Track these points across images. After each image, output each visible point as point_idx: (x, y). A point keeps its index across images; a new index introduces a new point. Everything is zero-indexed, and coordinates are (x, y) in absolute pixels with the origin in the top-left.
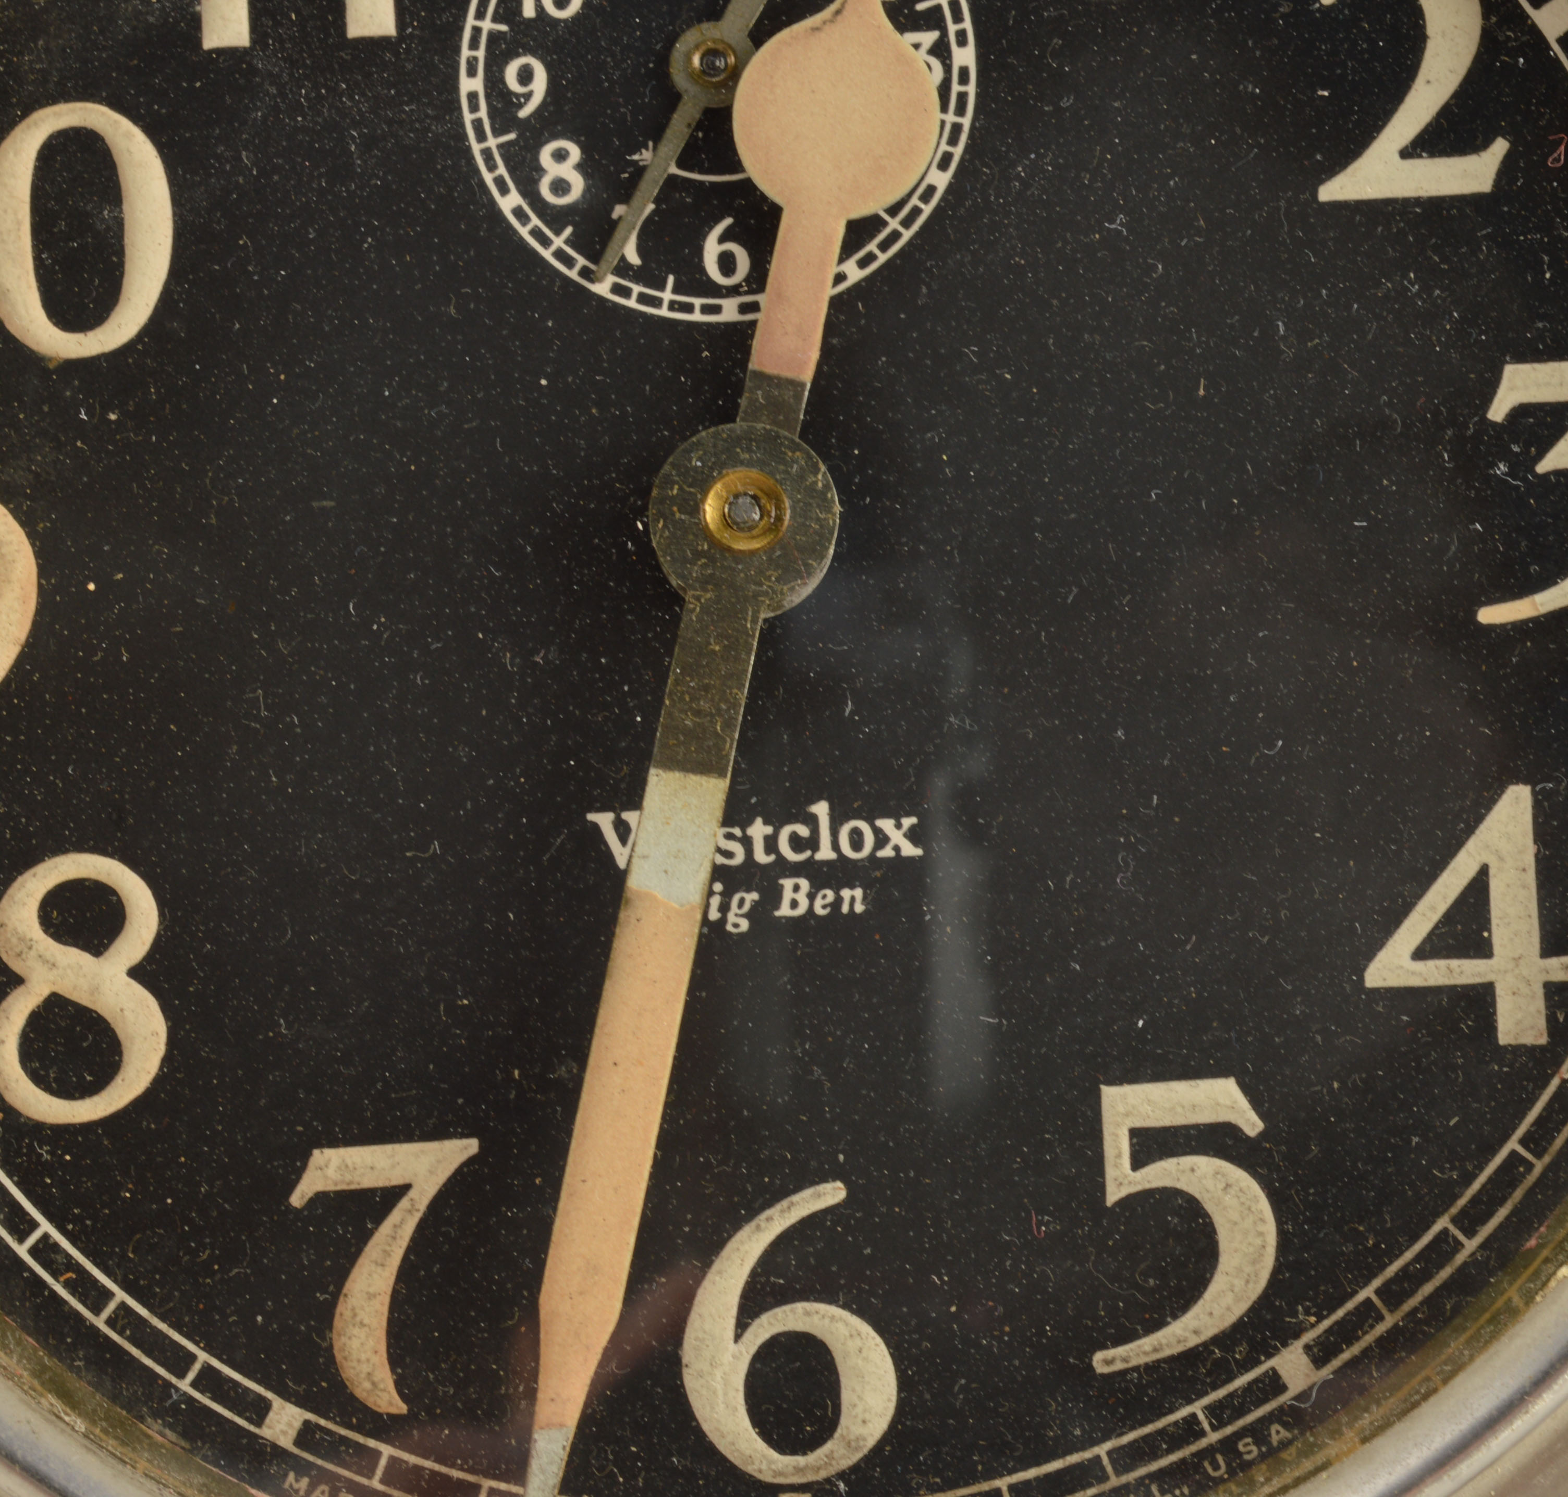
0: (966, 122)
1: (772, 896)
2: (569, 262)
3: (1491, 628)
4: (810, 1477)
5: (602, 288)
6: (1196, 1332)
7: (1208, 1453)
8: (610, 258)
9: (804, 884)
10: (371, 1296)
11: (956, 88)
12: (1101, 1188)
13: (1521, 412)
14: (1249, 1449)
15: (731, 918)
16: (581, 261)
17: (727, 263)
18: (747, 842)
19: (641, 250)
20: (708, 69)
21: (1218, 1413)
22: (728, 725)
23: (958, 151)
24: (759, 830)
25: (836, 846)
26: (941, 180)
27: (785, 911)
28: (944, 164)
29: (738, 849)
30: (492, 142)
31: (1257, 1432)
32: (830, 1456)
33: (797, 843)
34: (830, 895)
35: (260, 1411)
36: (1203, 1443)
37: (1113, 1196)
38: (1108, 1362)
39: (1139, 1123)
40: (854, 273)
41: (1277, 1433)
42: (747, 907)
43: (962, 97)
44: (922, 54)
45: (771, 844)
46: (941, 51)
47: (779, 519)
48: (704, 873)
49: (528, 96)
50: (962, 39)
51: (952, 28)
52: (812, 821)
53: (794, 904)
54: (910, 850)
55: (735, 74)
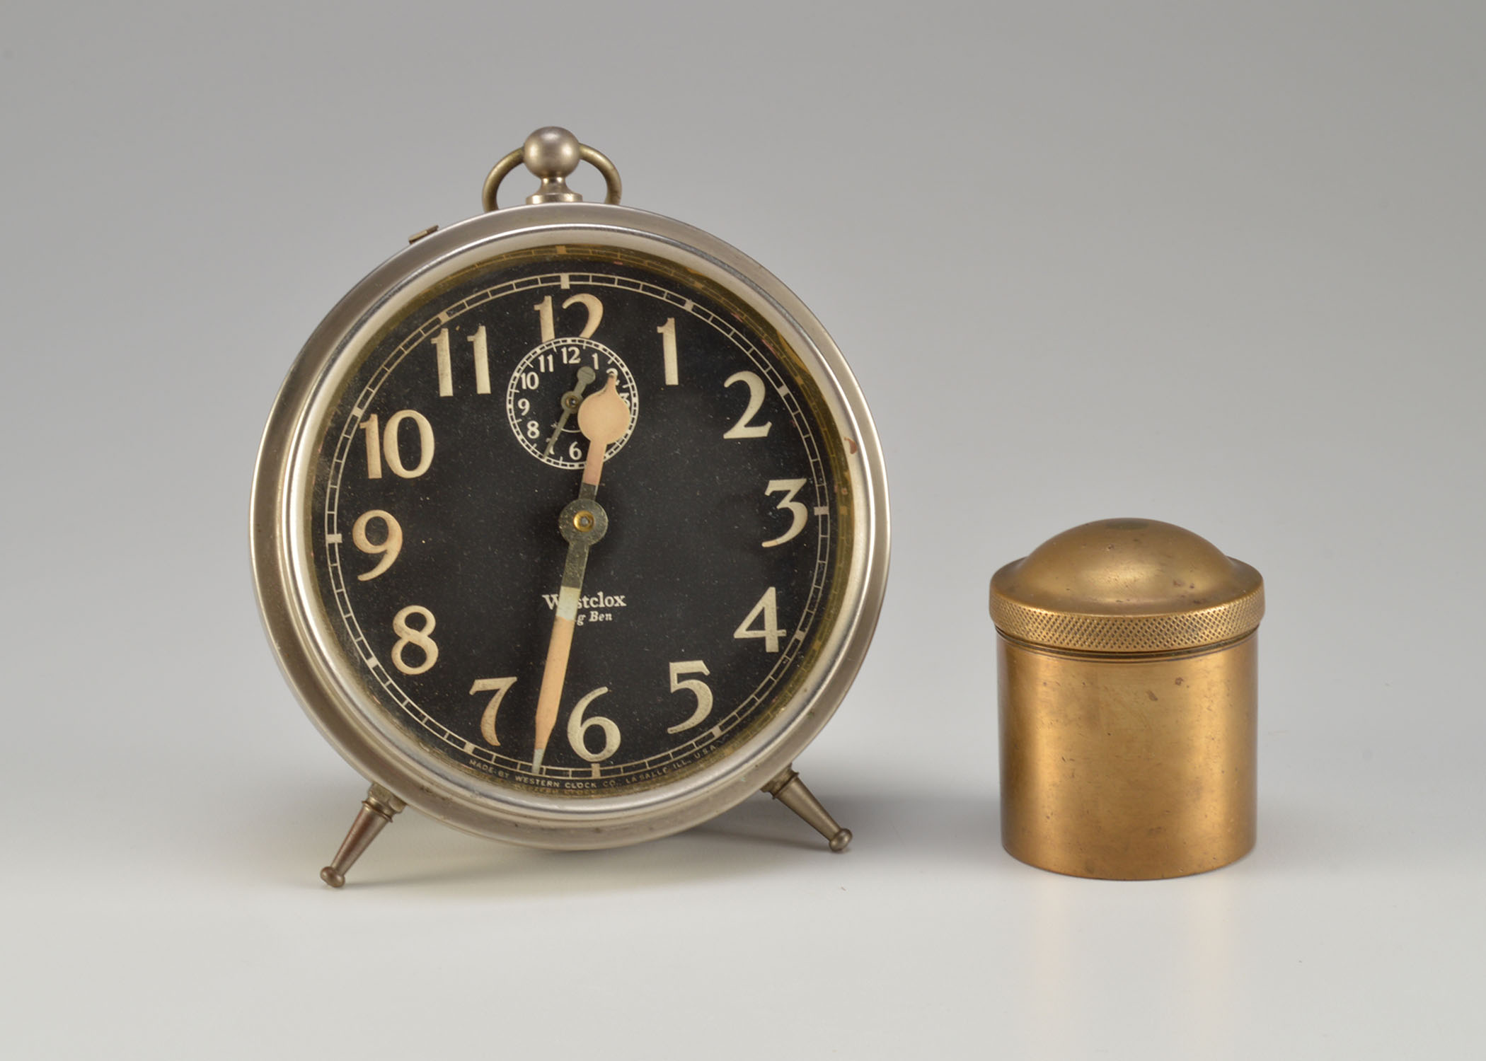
0: (636, 417)
1: (588, 616)
2: (535, 453)
3: (767, 548)
4: (599, 760)
5: (544, 460)
6: (693, 723)
7: (696, 752)
8: (547, 453)
9: (597, 613)
10: (491, 716)
11: (633, 408)
12: (669, 688)
13: (774, 493)
14: (705, 751)
15: (579, 621)
16: (539, 453)
17: (576, 454)
18: (582, 602)
19: (554, 451)
20: (571, 403)
21: (698, 743)
22: (581, 575)
23: (634, 425)
24: (585, 599)
25: (604, 603)
26: (630, 432)
27: (592, 620)
28: (630, 429)
29: (580, 604)
30: (516, 422)
31: (708, 747)
32: (604, 755)
33: (595, 603)
34: (603, 615)
35: (462, 745)
36: (694, 750)
37: (673, 690)
38: (671, 731)
39: (679, 672)
40: (608, 457)
41: (712, 747)
42: (583, 619)
43: (635, 411)
44: (625, 399)
45: (588, 603)
46: (629, 398)
47: (593, 523)
48: (574, 613)
49: (524, 410)
50: (634, 395)
51: (632, 392)
52: (598, 597)
53: (594, 618)
54: (623, 604)
55: (578, 406)
